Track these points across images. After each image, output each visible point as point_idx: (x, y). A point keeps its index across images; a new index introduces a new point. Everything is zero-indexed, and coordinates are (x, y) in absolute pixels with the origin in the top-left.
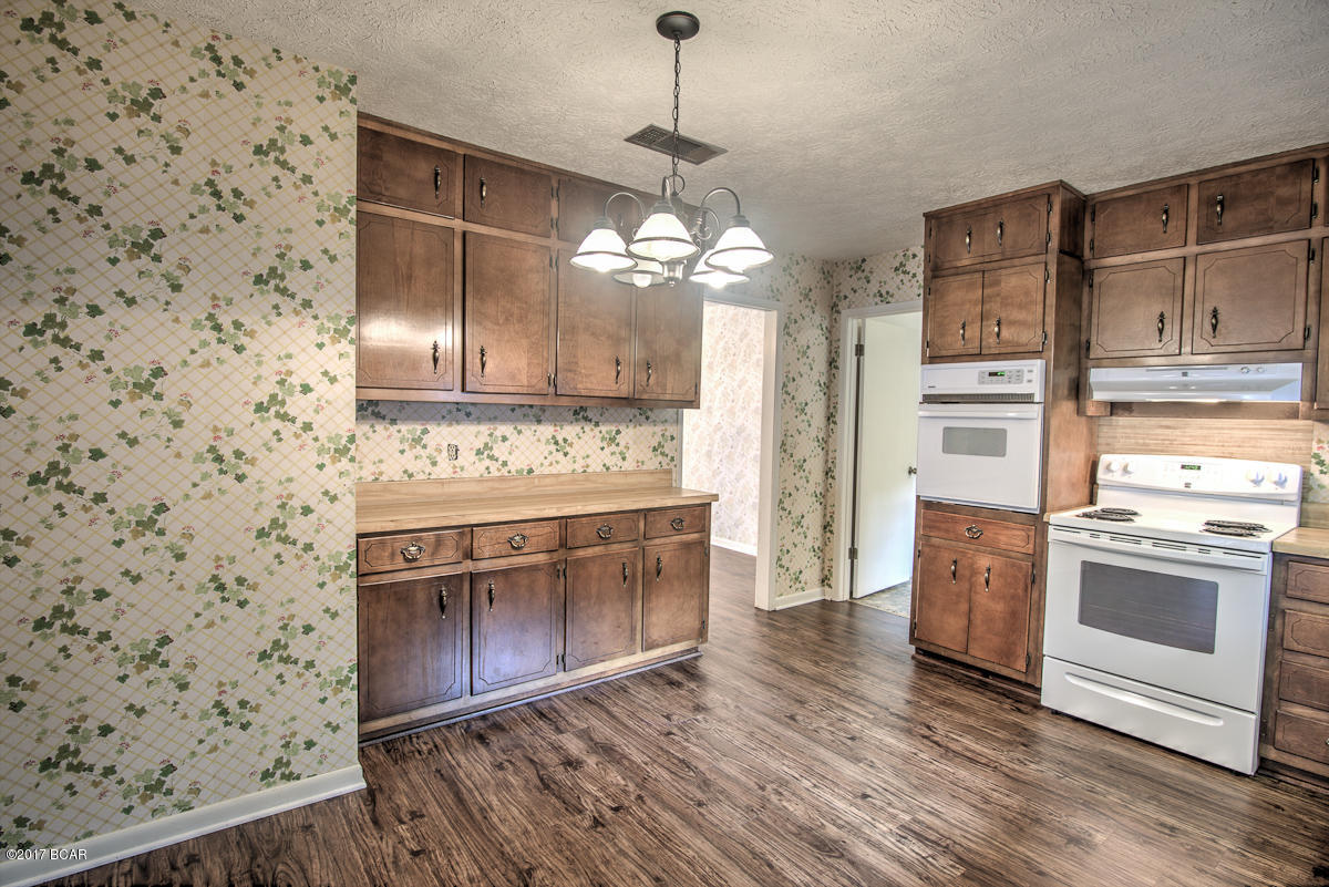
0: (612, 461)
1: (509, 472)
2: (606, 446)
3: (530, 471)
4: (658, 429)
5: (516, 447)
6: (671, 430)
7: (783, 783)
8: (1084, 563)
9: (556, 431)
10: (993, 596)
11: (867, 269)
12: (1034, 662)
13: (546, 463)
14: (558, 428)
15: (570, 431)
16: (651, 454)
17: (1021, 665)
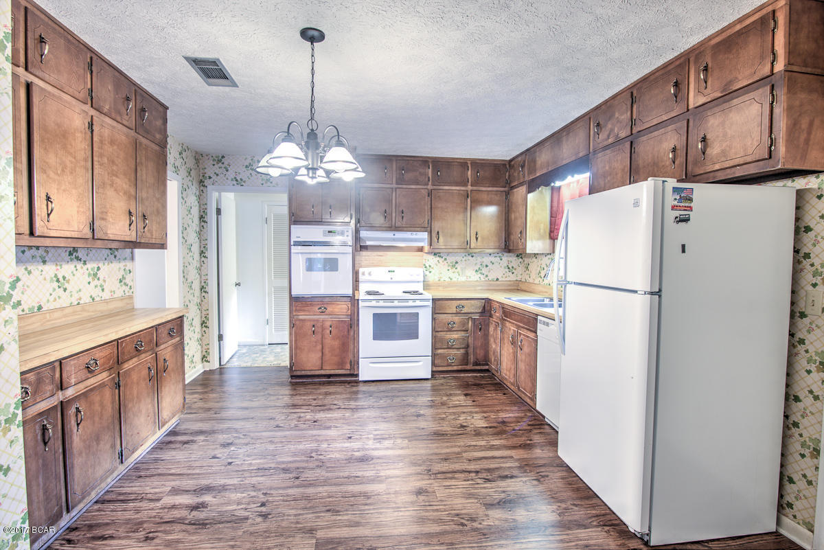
0: (96, 293)
1: (23, 311)
2: (91, 280)
3: (40, 308)
4: (122, 265)
5: (28, 286)
6: (129, 265)
7: (317, 451)
8: (374, 314)
9: (57, 269)
10: (333, 338)
11: (226, 163)
12: (355, 363)
13: (51, 299)
14: (59, 267)
15: (67, 269)
16: (118, 285)
17: (348, 366)
